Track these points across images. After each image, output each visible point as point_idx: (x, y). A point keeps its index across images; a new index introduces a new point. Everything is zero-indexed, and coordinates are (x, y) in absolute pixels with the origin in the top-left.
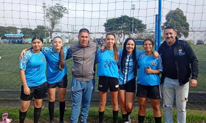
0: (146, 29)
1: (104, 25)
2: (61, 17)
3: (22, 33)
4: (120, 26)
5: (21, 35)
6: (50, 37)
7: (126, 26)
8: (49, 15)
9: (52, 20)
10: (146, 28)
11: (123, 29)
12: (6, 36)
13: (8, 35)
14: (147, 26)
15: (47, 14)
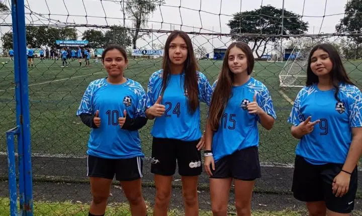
0: (307, 30)
1: (228, 25)
2: (152, 10)
3: (85, 39)
4: (258, 25)
5: (83, 43)
6: (132, 45)
7: (269, 26)
8: (131, 7)
9: (136, 15)
10: (307, 28)
11: (264, 30)
12: (58, 44)
13: (61, 42)
14: (308, 25)
15: (128, 4)
